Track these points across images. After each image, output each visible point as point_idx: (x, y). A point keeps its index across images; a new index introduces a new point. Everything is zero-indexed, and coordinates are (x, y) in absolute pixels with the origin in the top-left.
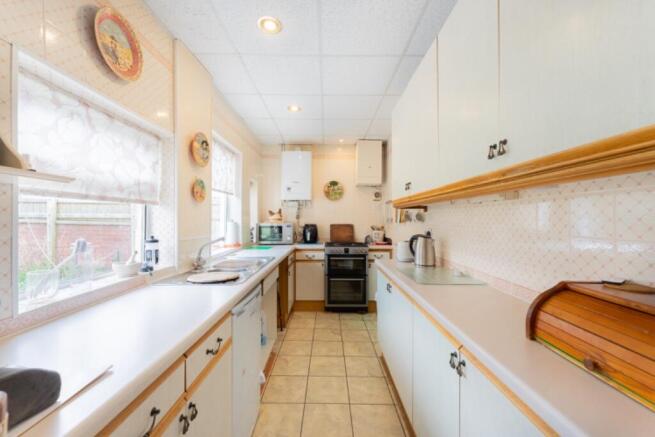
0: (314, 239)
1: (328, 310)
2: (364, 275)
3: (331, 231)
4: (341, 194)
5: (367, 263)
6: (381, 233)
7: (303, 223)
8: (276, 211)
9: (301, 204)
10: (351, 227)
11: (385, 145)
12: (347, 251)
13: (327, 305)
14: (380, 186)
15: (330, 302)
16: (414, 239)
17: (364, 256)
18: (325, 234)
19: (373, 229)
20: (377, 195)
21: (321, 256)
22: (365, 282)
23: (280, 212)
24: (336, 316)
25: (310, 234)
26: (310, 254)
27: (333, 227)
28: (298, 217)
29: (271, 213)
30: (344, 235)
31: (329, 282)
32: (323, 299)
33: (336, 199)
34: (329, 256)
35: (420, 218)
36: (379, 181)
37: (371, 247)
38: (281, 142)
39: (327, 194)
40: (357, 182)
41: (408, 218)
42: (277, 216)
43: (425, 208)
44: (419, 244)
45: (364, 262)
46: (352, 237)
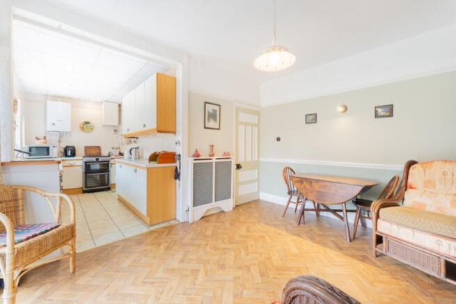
0: (73, 154)
1: (84, 192)
2: (108, 171)
3: (85, 151)
4: (92, 129)
5: (110, 165)
6: (118, 151)
7: (64, 145)
8: (42, 137)
9: (61, 134)
10: (99, 148)
11: (120, 106)
12: (97, 159)
13: (84, 189)
14: (118, 127)
15: (86, 187)
16: (131, 149)
17: (108, 161)
18: (80, 151)
19: (113, 148)
20: (116, 131)
21: (81, 163)
22: (108, 175)
23: (45, 138)
24: (91, 194)
25: (69, 152)
26: (72, 162)
27: (86, 148)
28: (59, 141)
29: (37, 139)
30: (94, 152)
31: (86, 176)
32: (81, 186)
33: (88, 132)
34: (86, 163)
35: (135, 142)
36: (116, 123)
37: (112, 157)
38: (46, 93)
39: (82, 129)
40: (103, 123)
41: (131, 142)
42: (43, 141)
43: (137, 138)
44: (133, 152)
45: (108, 165)
46: (100, 153)
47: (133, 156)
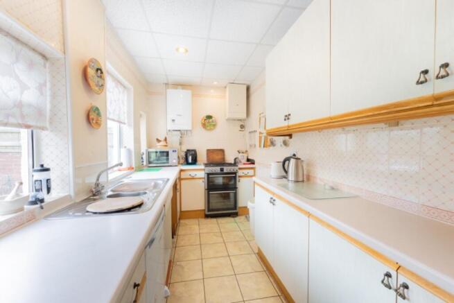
0: (195, 162)
1: (207, 216)
2: (235, 188)
3: (208, 157)
4: (214, 125)
5: (238, 179)
6: (245, 155)
7: (185, 149)
8: (162, 138)
9: (182, 133)
10: (222, 151)
11: (248, 89)
12: (222, 170)
13: (207, 213)
14: (244, 120)
15: (209, 210)
17: (235, 173)
18: (202, 157)
19: (239, 152)
20: (242, 127)
21: (202, 174)
22: (235, 195)
23: (166, 140)
24: (214, 220)
25: (191, 158)
26: (193, 173)
27: (208, 151)
28: (180, 144)
29: (158, 141)
30: (217, 158)
31: (209, 195)
32: (203, 208)
33: (210, 130)
34: (208, 174)
35: (285, 143)
36: (244, 116)
37: (240, 166)
38: (165, 82)
39: (204, 125)
40: (227, 117)
41: (273, 144)
42: (163, 143)
43: (290, 136)
44: (292, 165)
45: (235, 178)
46: (224, 159)
47: (291, 176)
